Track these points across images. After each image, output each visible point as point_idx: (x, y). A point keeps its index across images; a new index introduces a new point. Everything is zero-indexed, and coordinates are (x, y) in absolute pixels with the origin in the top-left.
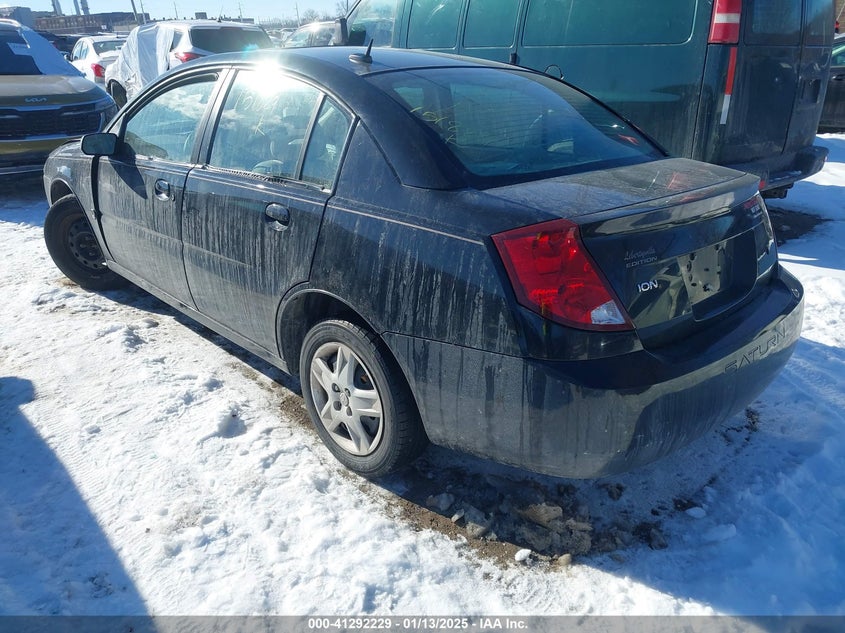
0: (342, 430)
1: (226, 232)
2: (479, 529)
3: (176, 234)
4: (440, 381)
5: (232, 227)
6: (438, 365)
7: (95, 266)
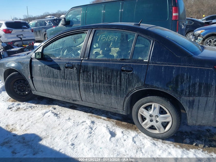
0: (152, 128)
1: (103, 76)
2: (202, 146)
3: (76, 79)
4: (198, 108)
5: (106, 75)
6: (198, 103)
7: (23, 94)
